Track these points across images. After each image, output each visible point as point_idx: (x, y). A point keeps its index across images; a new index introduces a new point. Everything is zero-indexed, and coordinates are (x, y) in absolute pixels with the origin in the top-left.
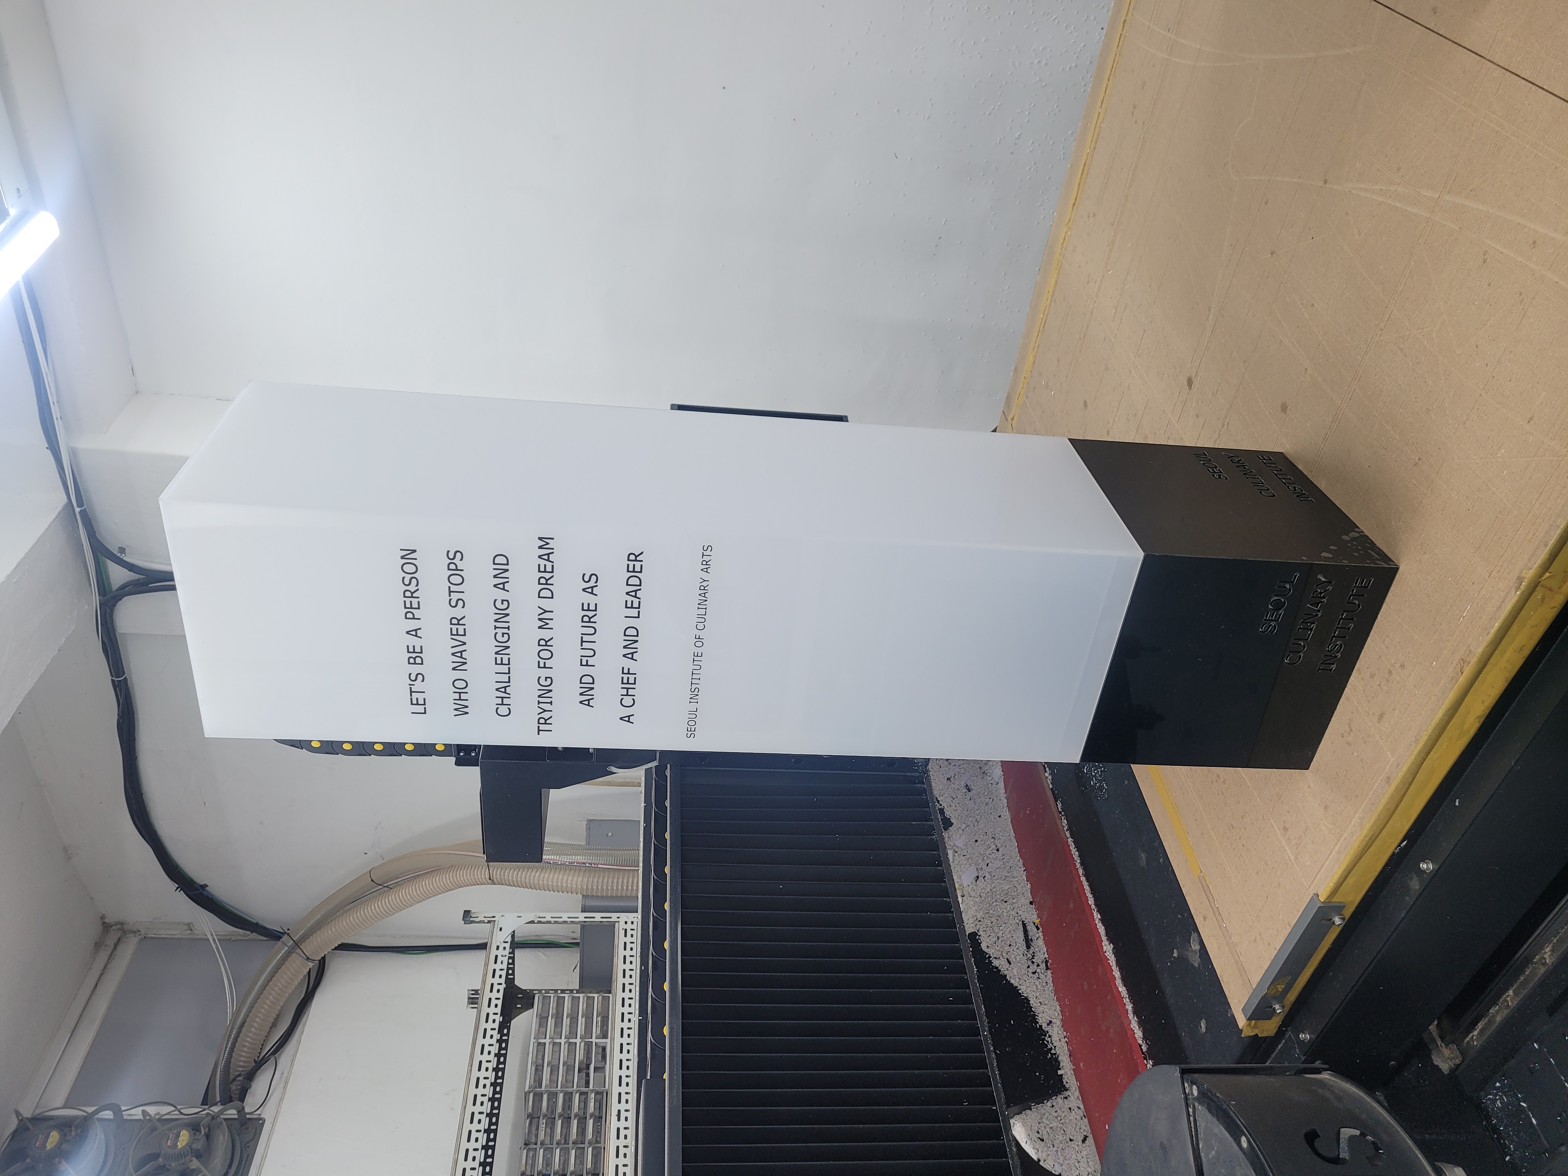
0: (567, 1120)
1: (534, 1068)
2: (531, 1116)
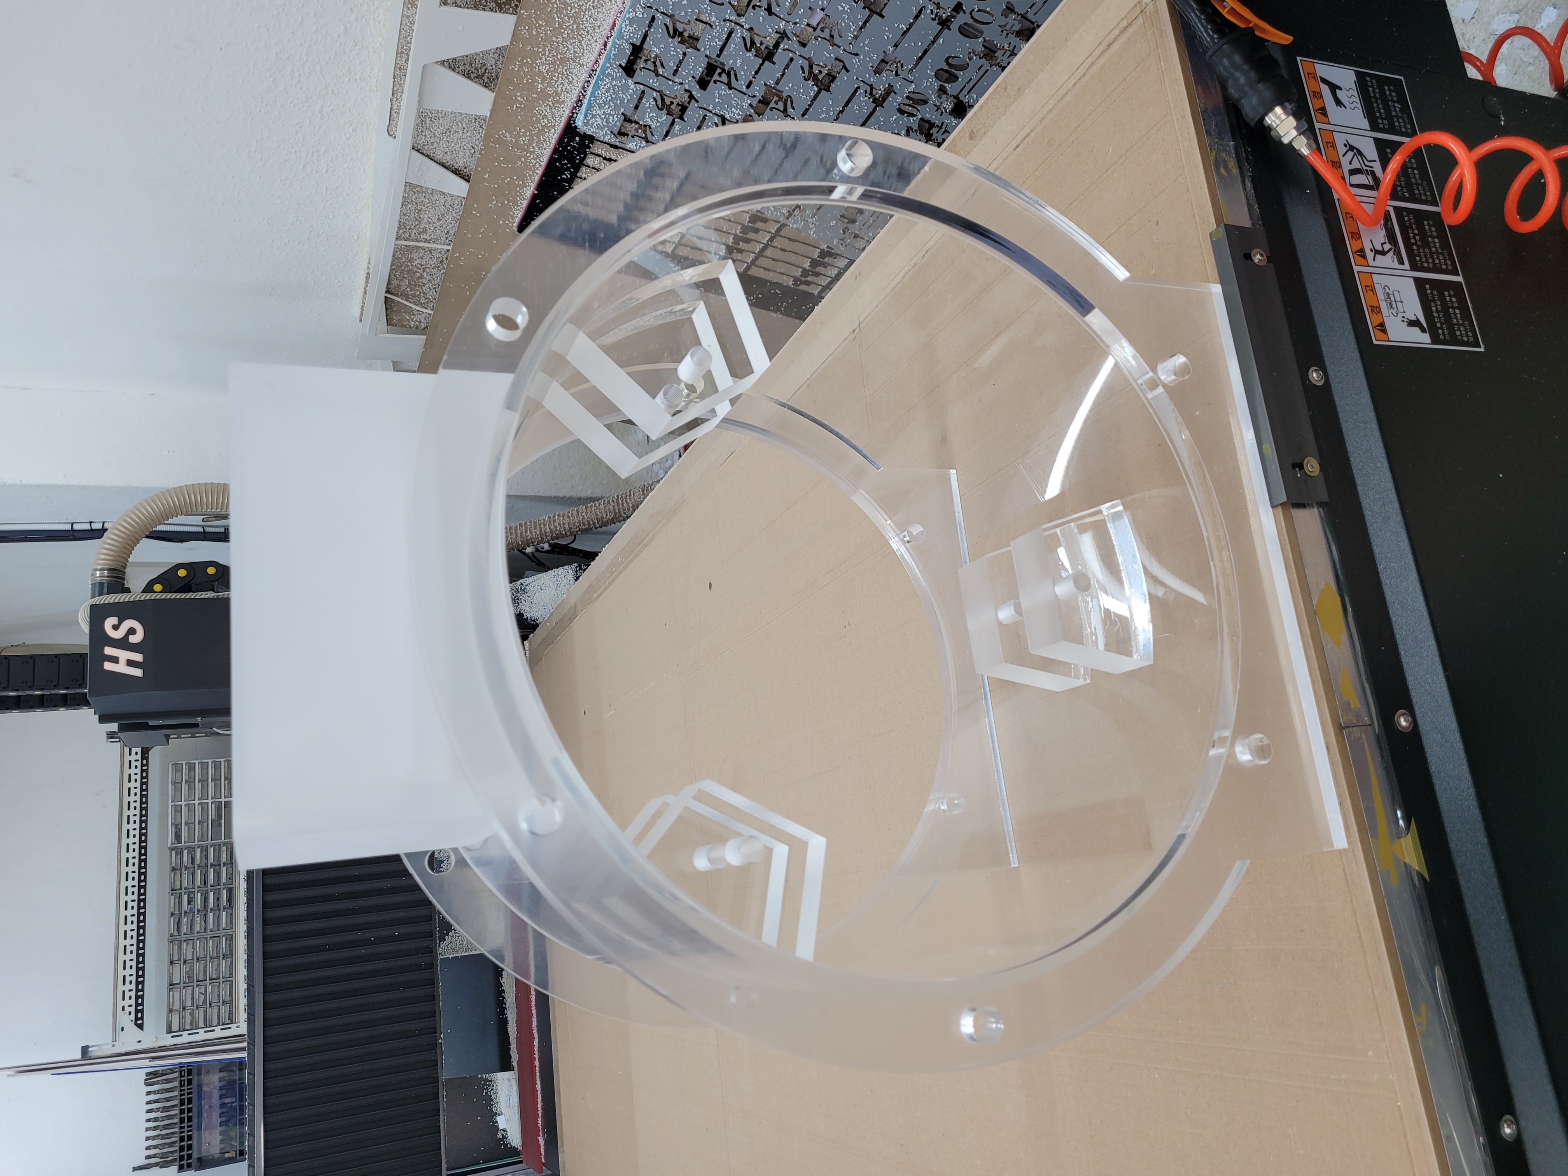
0: (204, 867)
1: (173, 828)
2: (173, 869)
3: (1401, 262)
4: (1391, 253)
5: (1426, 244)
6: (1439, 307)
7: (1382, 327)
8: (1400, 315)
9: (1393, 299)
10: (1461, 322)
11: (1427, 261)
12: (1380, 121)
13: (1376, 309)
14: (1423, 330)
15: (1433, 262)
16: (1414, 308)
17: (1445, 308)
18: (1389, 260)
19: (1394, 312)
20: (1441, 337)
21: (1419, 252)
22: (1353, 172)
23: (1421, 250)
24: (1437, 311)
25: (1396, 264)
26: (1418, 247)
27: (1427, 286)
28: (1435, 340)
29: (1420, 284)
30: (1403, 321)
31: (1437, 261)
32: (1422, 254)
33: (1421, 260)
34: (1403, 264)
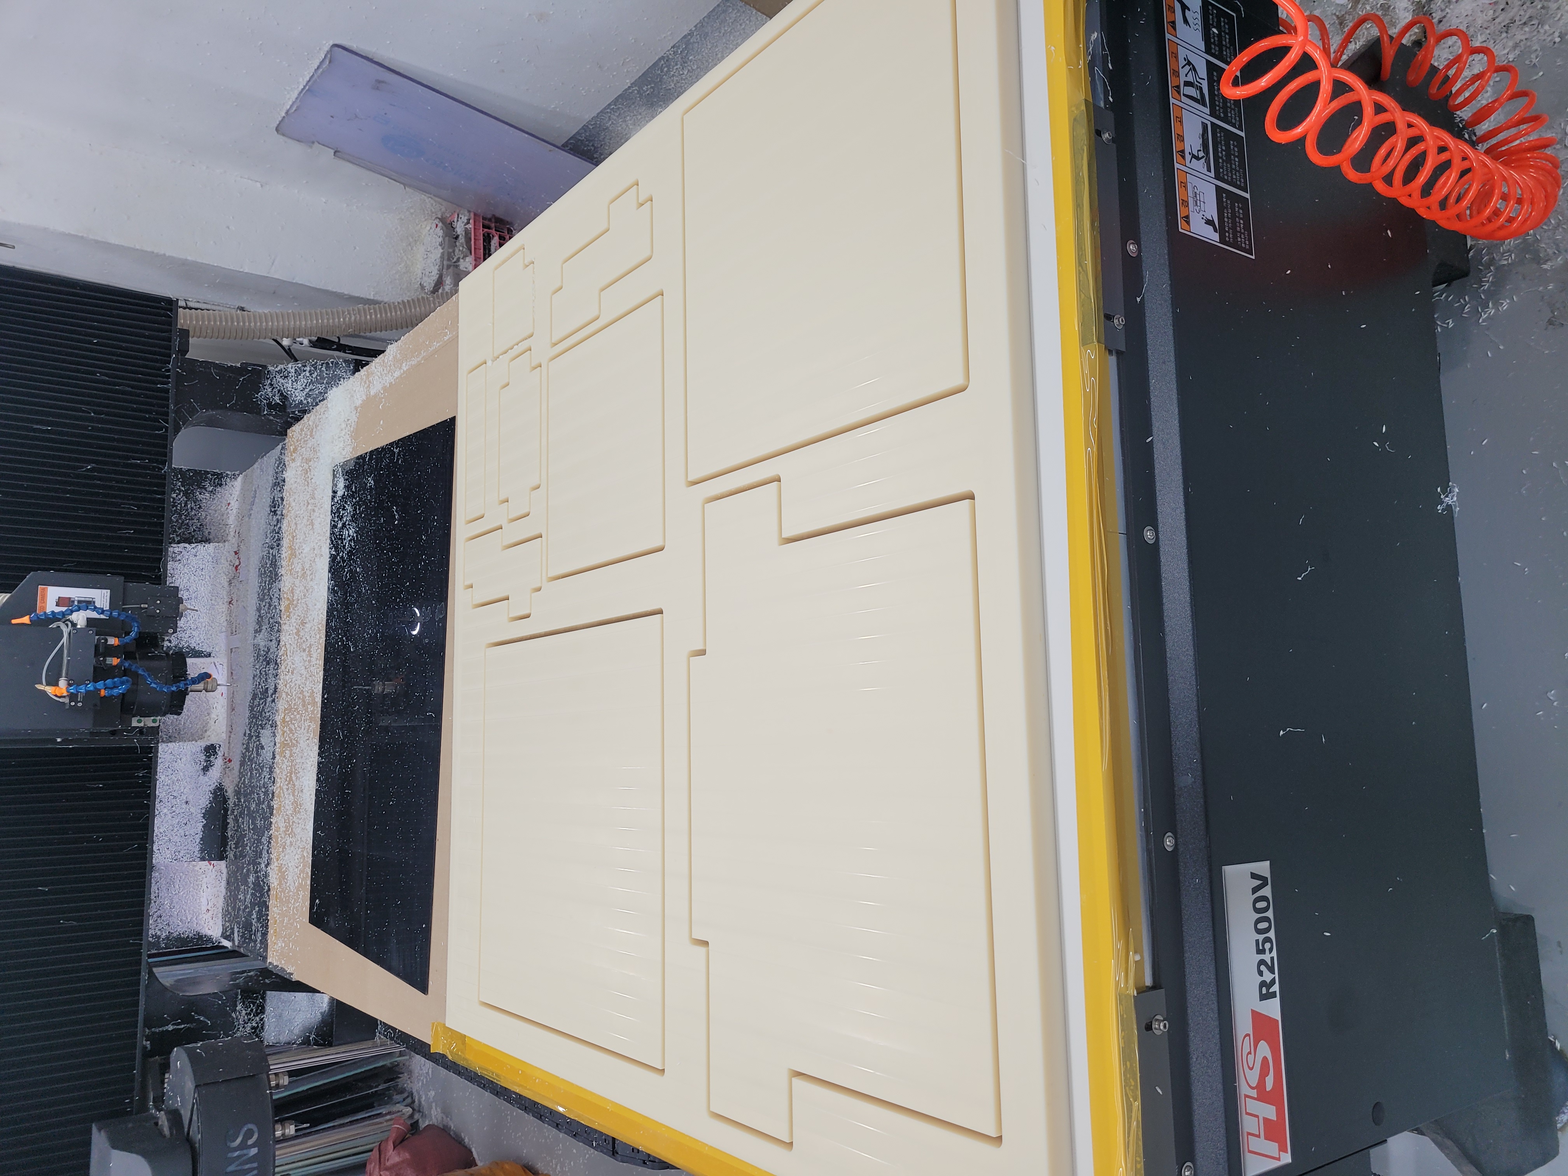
3: (1209, 170)
4: (1203, 160)
5: (1229, 160)
6: (1229, 214)
7: (1187, 219)
8: (1201, 213)
9: (1198, 199)
10: (1243, 231)
11: (1227, 175)
12: (1213, 46)
13: (1185, 203)
14: (1215, 230)
15: (1232, 177)
16: (1212, 211)
17: (1234, 216)
18: (1200, 165)
19: (1198, 209)
20: (1227, 239)
21: (1223, 166)
22: (1188, 84)
23: (1225, 164)
24: (1228, 218)
25: (1205, 171)
26: (1223, 160)
27: (1224, 195)
28: (1222, 240)
29: (1219, 191)
30: (1203, 218)
31: (1234, 177)
32: (1225, 167)
33: (1223, 172)
34: (1210, 172)
